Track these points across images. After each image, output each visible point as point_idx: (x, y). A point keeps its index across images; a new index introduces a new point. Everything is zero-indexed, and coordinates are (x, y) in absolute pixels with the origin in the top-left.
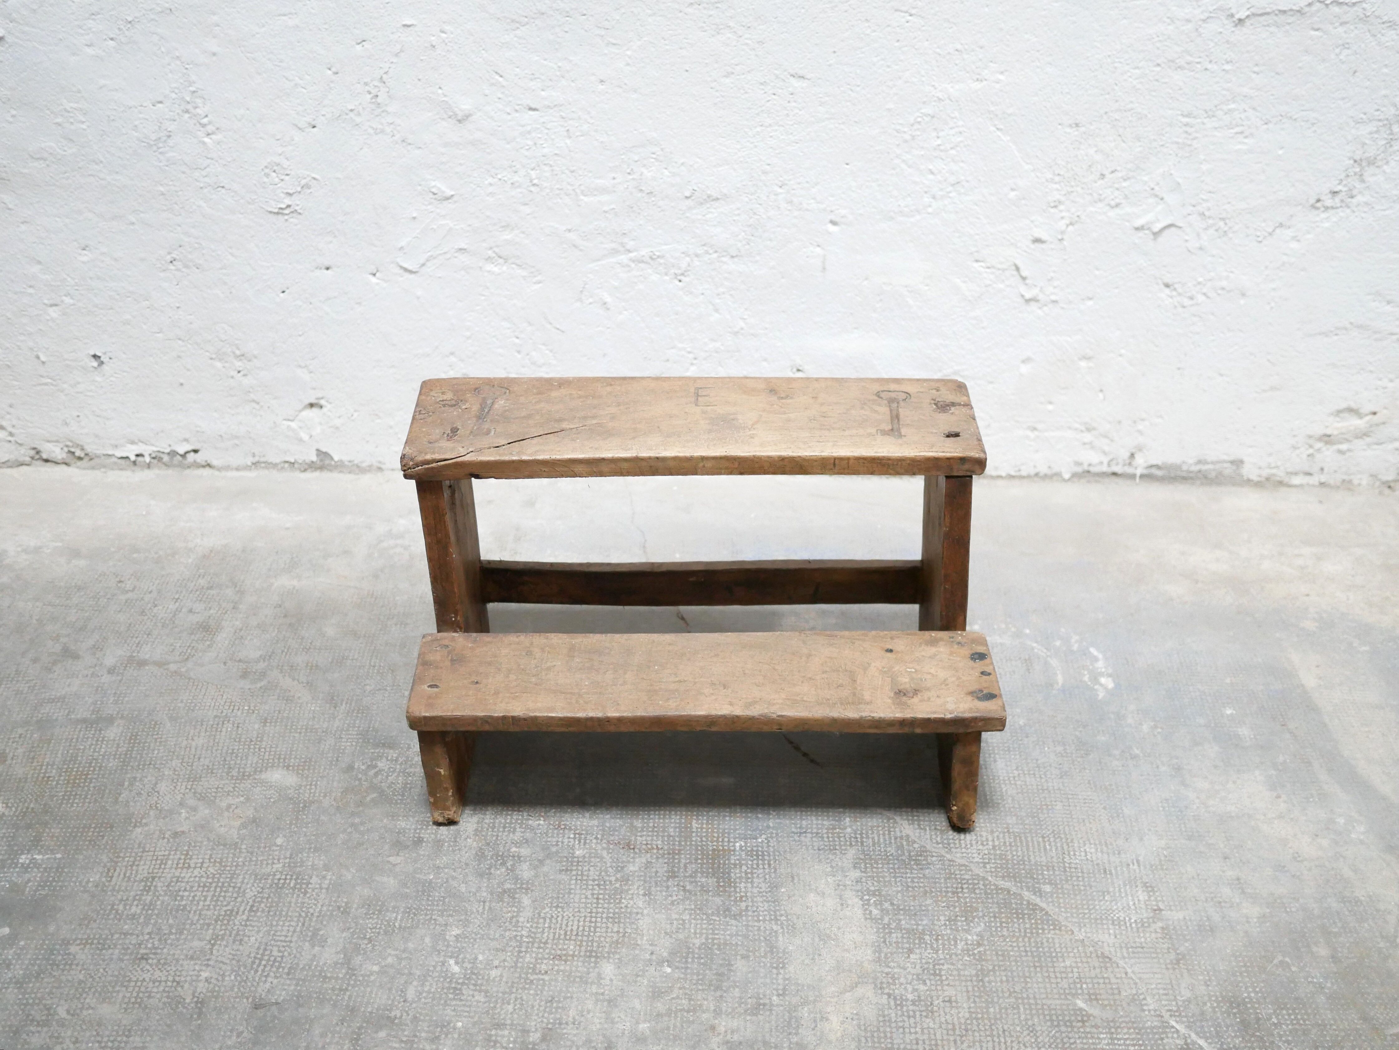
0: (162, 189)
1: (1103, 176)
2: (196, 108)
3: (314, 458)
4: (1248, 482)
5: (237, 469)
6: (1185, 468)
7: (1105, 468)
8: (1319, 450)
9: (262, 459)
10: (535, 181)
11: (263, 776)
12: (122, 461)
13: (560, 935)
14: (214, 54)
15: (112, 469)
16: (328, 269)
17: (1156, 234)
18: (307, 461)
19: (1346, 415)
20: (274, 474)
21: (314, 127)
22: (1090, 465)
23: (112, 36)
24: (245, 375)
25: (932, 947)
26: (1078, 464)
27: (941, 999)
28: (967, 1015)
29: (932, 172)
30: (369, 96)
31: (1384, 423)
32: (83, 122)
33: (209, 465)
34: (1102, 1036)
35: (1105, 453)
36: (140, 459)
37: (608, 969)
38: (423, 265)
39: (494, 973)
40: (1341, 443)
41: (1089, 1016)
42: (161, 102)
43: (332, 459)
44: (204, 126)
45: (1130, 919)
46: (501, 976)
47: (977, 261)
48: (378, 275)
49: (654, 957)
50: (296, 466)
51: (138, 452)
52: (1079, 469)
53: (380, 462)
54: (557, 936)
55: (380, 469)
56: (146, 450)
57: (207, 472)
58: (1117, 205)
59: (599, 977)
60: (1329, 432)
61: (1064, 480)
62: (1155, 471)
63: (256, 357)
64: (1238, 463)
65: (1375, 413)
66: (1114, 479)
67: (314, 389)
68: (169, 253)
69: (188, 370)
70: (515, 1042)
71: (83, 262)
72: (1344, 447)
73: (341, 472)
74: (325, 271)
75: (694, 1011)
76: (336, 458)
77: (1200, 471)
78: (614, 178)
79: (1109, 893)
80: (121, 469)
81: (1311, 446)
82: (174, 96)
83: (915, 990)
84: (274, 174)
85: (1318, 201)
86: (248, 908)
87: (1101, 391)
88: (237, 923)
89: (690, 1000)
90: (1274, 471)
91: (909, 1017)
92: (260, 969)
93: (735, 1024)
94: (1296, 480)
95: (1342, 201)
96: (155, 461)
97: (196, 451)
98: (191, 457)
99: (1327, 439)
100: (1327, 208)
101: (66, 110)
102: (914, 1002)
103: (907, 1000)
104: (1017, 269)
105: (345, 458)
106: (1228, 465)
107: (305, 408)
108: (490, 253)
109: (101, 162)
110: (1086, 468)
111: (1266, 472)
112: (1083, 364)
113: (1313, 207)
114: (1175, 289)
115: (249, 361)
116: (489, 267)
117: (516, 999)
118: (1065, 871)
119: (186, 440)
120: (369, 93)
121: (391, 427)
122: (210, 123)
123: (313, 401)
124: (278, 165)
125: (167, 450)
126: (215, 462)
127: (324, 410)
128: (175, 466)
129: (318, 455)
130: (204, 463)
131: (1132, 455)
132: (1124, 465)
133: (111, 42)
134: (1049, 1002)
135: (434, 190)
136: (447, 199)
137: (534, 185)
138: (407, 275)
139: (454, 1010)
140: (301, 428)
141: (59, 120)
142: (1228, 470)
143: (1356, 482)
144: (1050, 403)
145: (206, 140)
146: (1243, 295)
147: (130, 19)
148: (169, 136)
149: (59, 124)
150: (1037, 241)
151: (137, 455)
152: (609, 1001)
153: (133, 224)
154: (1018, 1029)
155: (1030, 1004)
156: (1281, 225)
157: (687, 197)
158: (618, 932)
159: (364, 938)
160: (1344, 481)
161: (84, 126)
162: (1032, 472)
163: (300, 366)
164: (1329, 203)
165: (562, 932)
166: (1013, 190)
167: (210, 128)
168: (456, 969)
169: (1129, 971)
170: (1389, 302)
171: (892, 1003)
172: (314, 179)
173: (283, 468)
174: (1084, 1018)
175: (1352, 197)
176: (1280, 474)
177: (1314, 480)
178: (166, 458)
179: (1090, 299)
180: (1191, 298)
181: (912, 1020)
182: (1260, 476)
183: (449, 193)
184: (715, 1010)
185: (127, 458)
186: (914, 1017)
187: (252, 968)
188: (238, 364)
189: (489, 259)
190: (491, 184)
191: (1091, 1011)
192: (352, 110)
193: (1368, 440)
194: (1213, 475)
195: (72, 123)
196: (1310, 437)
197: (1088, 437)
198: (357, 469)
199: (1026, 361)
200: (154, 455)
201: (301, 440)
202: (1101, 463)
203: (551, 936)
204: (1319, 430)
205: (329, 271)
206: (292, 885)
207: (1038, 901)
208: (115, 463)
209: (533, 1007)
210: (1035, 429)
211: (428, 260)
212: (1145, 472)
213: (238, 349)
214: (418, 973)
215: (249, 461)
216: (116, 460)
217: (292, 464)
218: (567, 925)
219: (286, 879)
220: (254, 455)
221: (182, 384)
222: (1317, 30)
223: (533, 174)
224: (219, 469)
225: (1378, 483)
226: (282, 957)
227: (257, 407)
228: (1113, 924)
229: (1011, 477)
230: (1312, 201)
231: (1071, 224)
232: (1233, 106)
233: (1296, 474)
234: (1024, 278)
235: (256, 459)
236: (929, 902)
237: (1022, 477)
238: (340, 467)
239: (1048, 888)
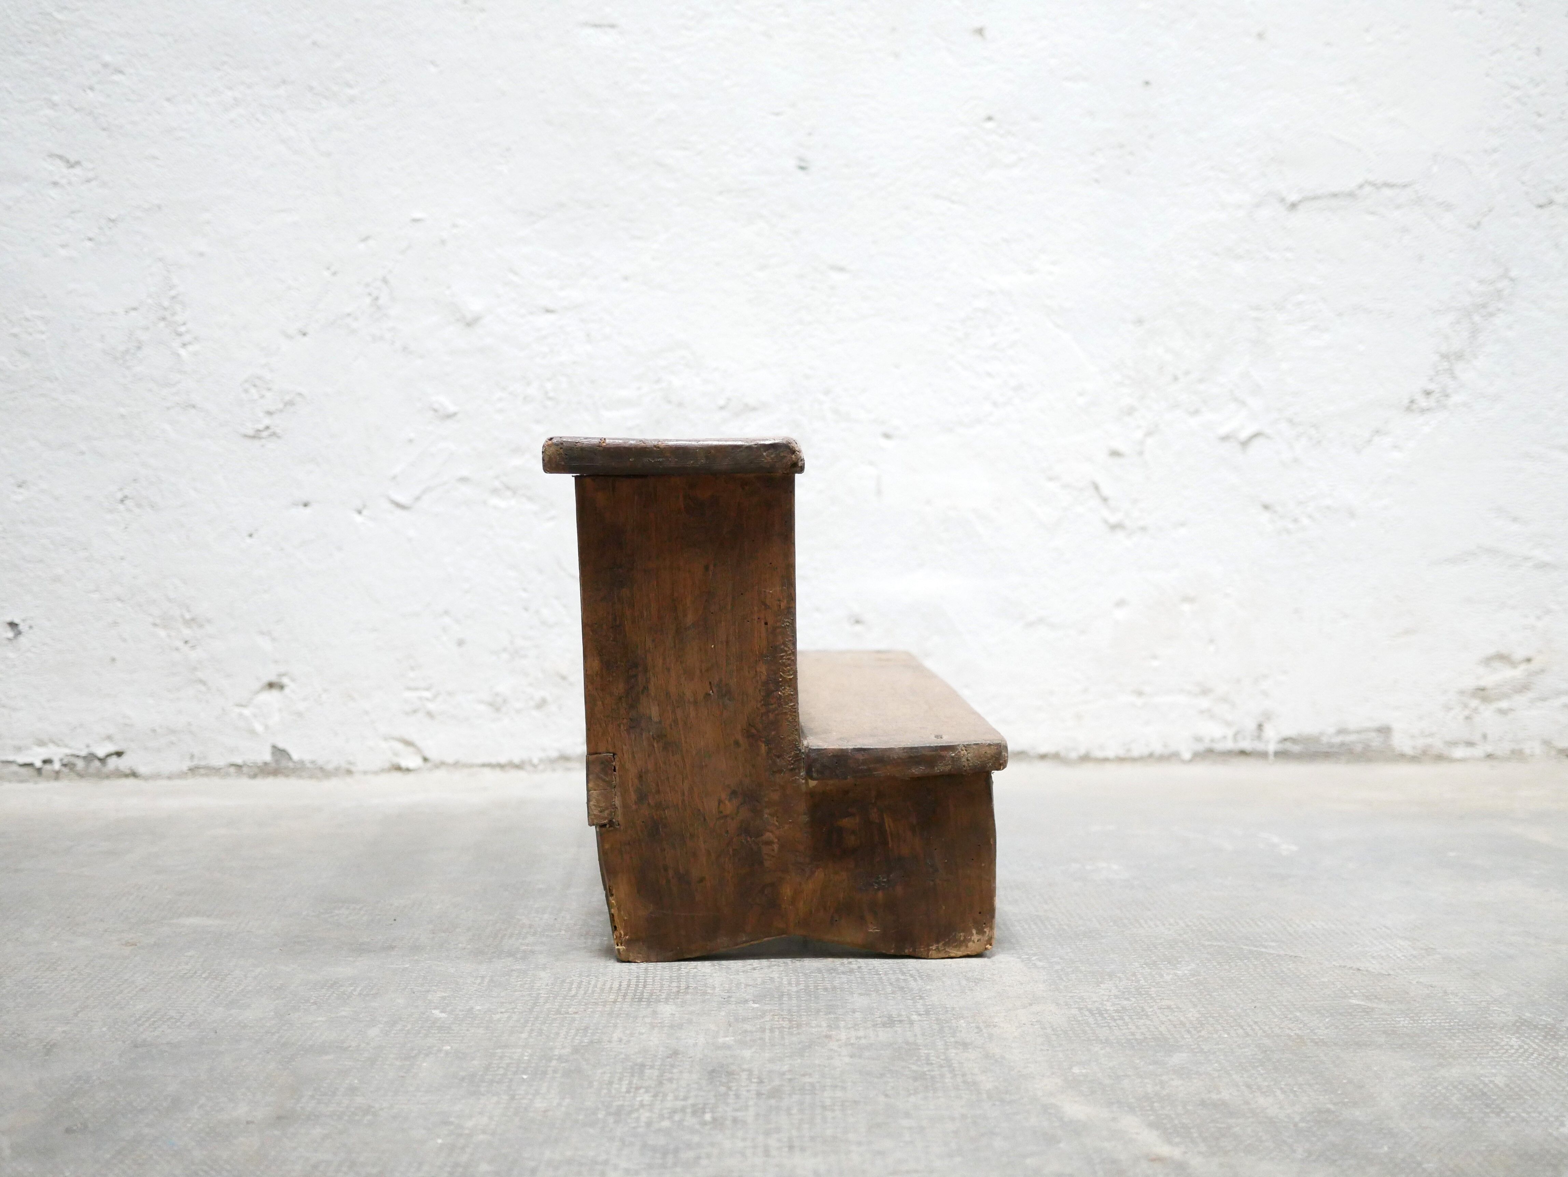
0: (122, 411)
1: (1176, 379)
2: (174, 314)
3: (267, 757)
4: (1402, 757)
5: (170, 778)
6: (1324, 740)
7: (1229, 745)
8: (1476, 710)
9: (203, 763)
10: (551, 394)
11: (174, 921)
12: (23, 770)
13: (593, 992)
14: (202, 254)
15: (10, 781)
16: (306, 505)
17: (1245, 444)
18: (260, 763)
19: (1497, 664)
20: (215, 782)
21: (304, 334)
22: (1212, 741)
23: (91, 235)
24: (193, 647)
25: (1128, 979)
26: (1198, 739)
27: (1156, 1007)
28: (1197, 1015)
29: (989, 374)
30: (368, 300)
31: (1543, 671)
32: (43, 333)
33: (134, 775)
34: (1397, 1019)
35: (1228, 724)
36: (48, 767)
37: (667, 1010)
38: (418, 499)
39: (496, 1017)
40: (1499, 699)
41: (1373, 1009)
42: (135, 309)
43: (289, 758)
44: (180, 335)
45: (1395, 955)
46: (509, 1018)
47: (1051, 479)
48: (365, 512)
49: (732, 999)
50: (245, 769)
51: (45, 756)
52: (1200, 747)
53: (350, 763)
54: (590, 991)
55: (349, 772)
56: (57, 753)
57: (130, 782)
58: (1196, 412)
59: (655, 1012)
60: (1482, 683)
61: (1184, 762)
62: (1289, 746)
63: (209, 621)
64: (1385, 731)
65: (1529, 660)
66: (1242, 759)
67: (276, 662)
68: (121, 489)
69: (124, 640)
70: (531, 1055)
71: (17, 503)
72: (1504, 704)
73: (300, 777)
74: (302, 509)
75: (799, 1026)
76: (295, 756)
77: (1343, 744)
78: (639, 388)
79: (1356, 943)
80: (22, 781)
81: (1466, 706)
82: (150, 301)
83: (1113, 1005)
84: (253, 391)
85: (1412, 402)
86: (137, 989)
87: (1212, 641)
88: (117, 998)
89: (790, 1021)
90: (1429, 741)
91: (1115, 1020)
92: (147, 1024)
93: (861, 1033)
94: (1459, 752)
95: (1438, 402)
96: (65, 770)
97: (119, 754)
98: (113, 762)
99: (1481, 693)
100: (1423, 411)
101: (27, 320)
102: (1117, 1011)
103: (1106, 1010)
104: (1096, 488)
105: (307, 757)
106: (1373, 734)
107: (263, 689)
108: (497, 484)
109: (57, 379)
110: (1206, 744)
111: (1421, 743)
112: (1186, 607)
113: (1409, 409)
114: (1275, 512)
115: (201, 626)
116: (495, 501)
117: (532, 1030)
118: (1290, 934)
119: (109, 738)
120: (370, 294)
121: (367, 713)
122: (187, 332)
123: (273, 678)
124: (259, 378)
125: (83, 753)
126: (142, 770)
127: (287, 691)
128: (92, 775)
129: (273, 754)
130: (128, 772)
131: (1260, 727)
132: (1252, 740)
133: (89, 244)
134: (1311, 1003)
135: (436, 406)
136: (450, 416)
137: (550, 399)
138: (399, 512)
139: (439, 1040)
140: (255, 716)
141: (15, 330)
142: (1376, 741)
143: (1527, 751)
144: (1155, 657)
145: (183, 352)
146: (1352, 514)
147: (113, 217)
148: (139, 348)
149: (15, 335)
150: (1115, 454)
151: (45, 762)
152: (672, 1027)
153: (83, 453)
154: (1276, 1020)
155: (1285, 1006)
156: (1378, 432)
157: (722, 408)
158: (679, 987)
159: (307, 1001)
160: (1513, 752)
161: (43, 337)
162: (1145, 751)
163: (262, 633)
164: (1423, 402)
165: (598, 990)
166: (1081, 394)
167: (187, 338)
168: (443, 1015)
169: (1414, 982)
170: (1515, 520)
171: (1087, 1013)
172: (300, 394)
173: (228, 775)
174: (1367, 1011)
175: (1447, 396)
176: (1438, 745)
177: (1479, 751)
178: (80, 764)
179: (1183, 525)
180: (1296, 521)
181: (1120, 1022)
182: (1414, 748)
183: (452, 409)
184: (829, 1026)
185: (30, 765)
186: (1122, 1018)
187: (135, 1022)
188: (187, 632)
189: (495, 491)
190: (500, 400)
191: (1375, 1005)
192: (349, 315)
193: (1530, 695)
194: (1359, 748)
195: (31, 334)
196: (1462, 692)
197: (1205, 703)
198: (321, 772)
199: (1121, 603)
200: (65, 761)
201: (253, 732)
202: (1225, 737)
203: (582, 992)
204: (1469, 683)
205: (308, 511)
206: (204, 976)
207: (1263, 950)
208: (15, 773)
209: (557, 1034)
210: (1140, 694)
211: (424, 492)
212: (1280, 747)
213: (189, 611)
214: (385, 1019)
215: (185, 766)
216: (14, 768)
217: (238, 767)
218: (604, 985)
219: (195, 973)
220: (192, 757)
221: (113, 660)
222: (1372, 213)
223: (549, 386)
224: (146, 778)
225: (1553, 753)
226: (182, 1017)
227: (203, 688)
228: (1373, 957)
229: (1121, 760)
230: (1406, 402)
231: (1149, 434)
232: (1301, 297)
233: (1454, 744)
234: (1105, 500)
235: (196, 762)
236: (1112, 956)
237: (1134, 760)
238: (299, 770)
239: (1273, 944)
